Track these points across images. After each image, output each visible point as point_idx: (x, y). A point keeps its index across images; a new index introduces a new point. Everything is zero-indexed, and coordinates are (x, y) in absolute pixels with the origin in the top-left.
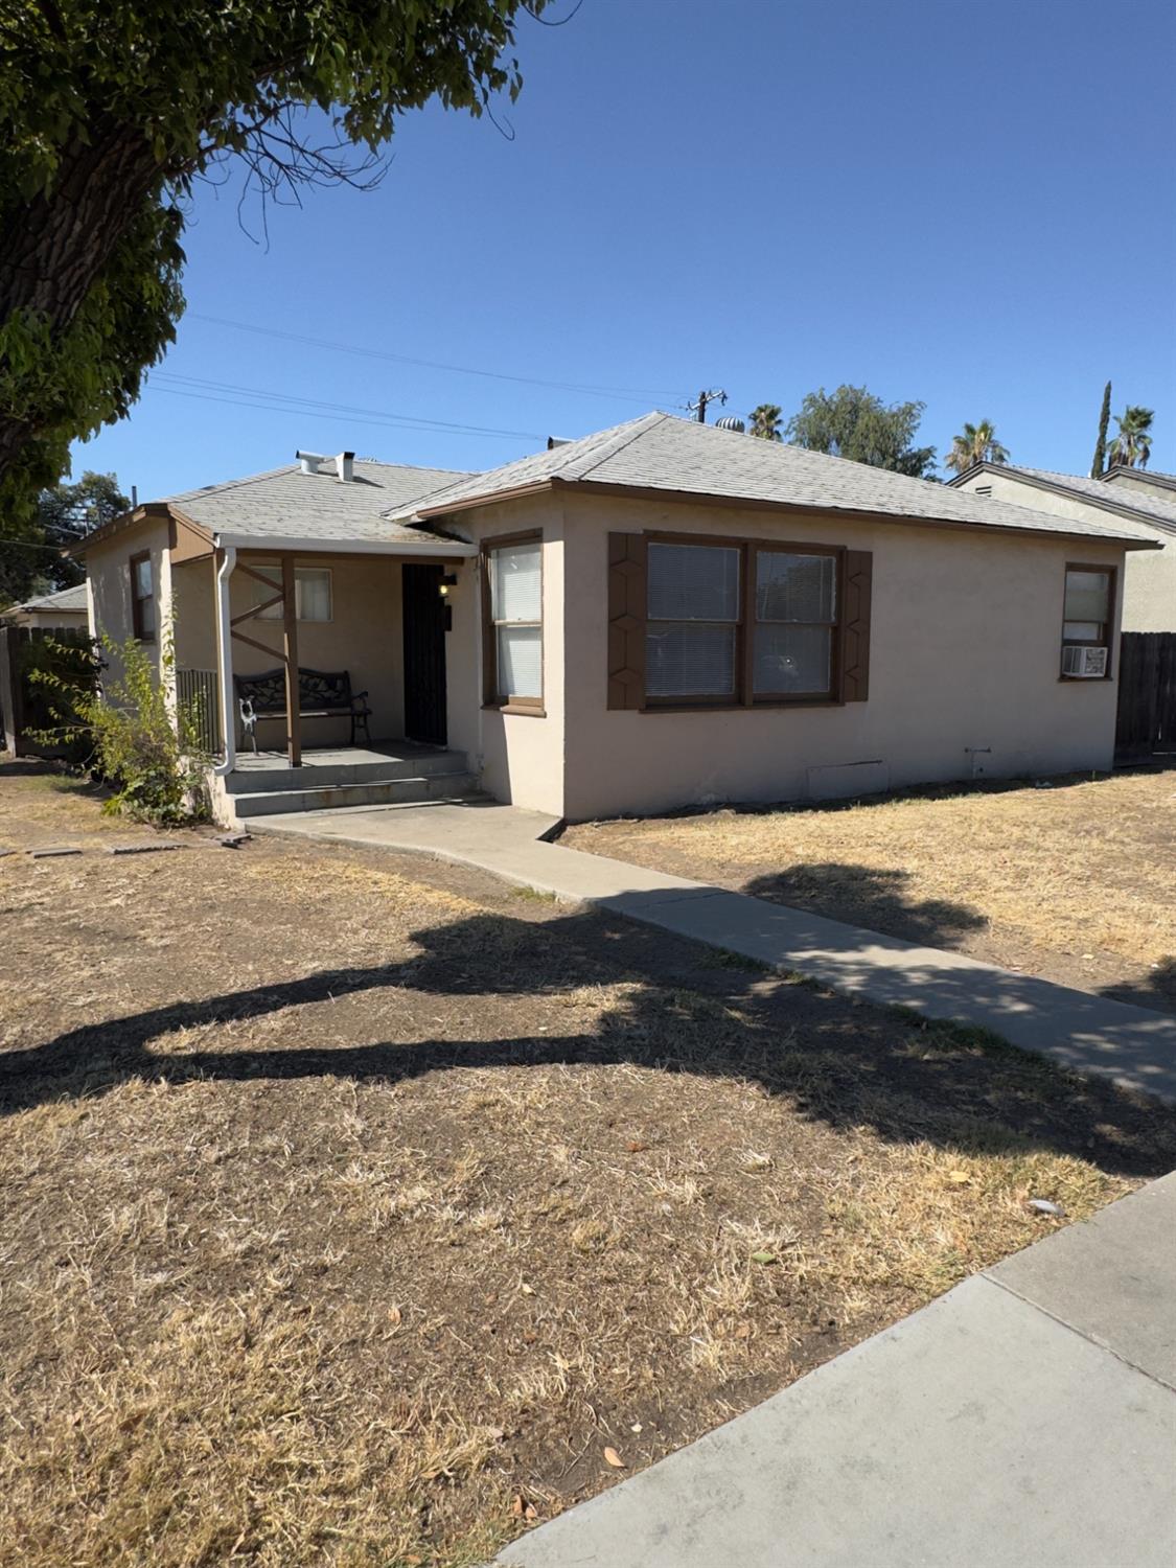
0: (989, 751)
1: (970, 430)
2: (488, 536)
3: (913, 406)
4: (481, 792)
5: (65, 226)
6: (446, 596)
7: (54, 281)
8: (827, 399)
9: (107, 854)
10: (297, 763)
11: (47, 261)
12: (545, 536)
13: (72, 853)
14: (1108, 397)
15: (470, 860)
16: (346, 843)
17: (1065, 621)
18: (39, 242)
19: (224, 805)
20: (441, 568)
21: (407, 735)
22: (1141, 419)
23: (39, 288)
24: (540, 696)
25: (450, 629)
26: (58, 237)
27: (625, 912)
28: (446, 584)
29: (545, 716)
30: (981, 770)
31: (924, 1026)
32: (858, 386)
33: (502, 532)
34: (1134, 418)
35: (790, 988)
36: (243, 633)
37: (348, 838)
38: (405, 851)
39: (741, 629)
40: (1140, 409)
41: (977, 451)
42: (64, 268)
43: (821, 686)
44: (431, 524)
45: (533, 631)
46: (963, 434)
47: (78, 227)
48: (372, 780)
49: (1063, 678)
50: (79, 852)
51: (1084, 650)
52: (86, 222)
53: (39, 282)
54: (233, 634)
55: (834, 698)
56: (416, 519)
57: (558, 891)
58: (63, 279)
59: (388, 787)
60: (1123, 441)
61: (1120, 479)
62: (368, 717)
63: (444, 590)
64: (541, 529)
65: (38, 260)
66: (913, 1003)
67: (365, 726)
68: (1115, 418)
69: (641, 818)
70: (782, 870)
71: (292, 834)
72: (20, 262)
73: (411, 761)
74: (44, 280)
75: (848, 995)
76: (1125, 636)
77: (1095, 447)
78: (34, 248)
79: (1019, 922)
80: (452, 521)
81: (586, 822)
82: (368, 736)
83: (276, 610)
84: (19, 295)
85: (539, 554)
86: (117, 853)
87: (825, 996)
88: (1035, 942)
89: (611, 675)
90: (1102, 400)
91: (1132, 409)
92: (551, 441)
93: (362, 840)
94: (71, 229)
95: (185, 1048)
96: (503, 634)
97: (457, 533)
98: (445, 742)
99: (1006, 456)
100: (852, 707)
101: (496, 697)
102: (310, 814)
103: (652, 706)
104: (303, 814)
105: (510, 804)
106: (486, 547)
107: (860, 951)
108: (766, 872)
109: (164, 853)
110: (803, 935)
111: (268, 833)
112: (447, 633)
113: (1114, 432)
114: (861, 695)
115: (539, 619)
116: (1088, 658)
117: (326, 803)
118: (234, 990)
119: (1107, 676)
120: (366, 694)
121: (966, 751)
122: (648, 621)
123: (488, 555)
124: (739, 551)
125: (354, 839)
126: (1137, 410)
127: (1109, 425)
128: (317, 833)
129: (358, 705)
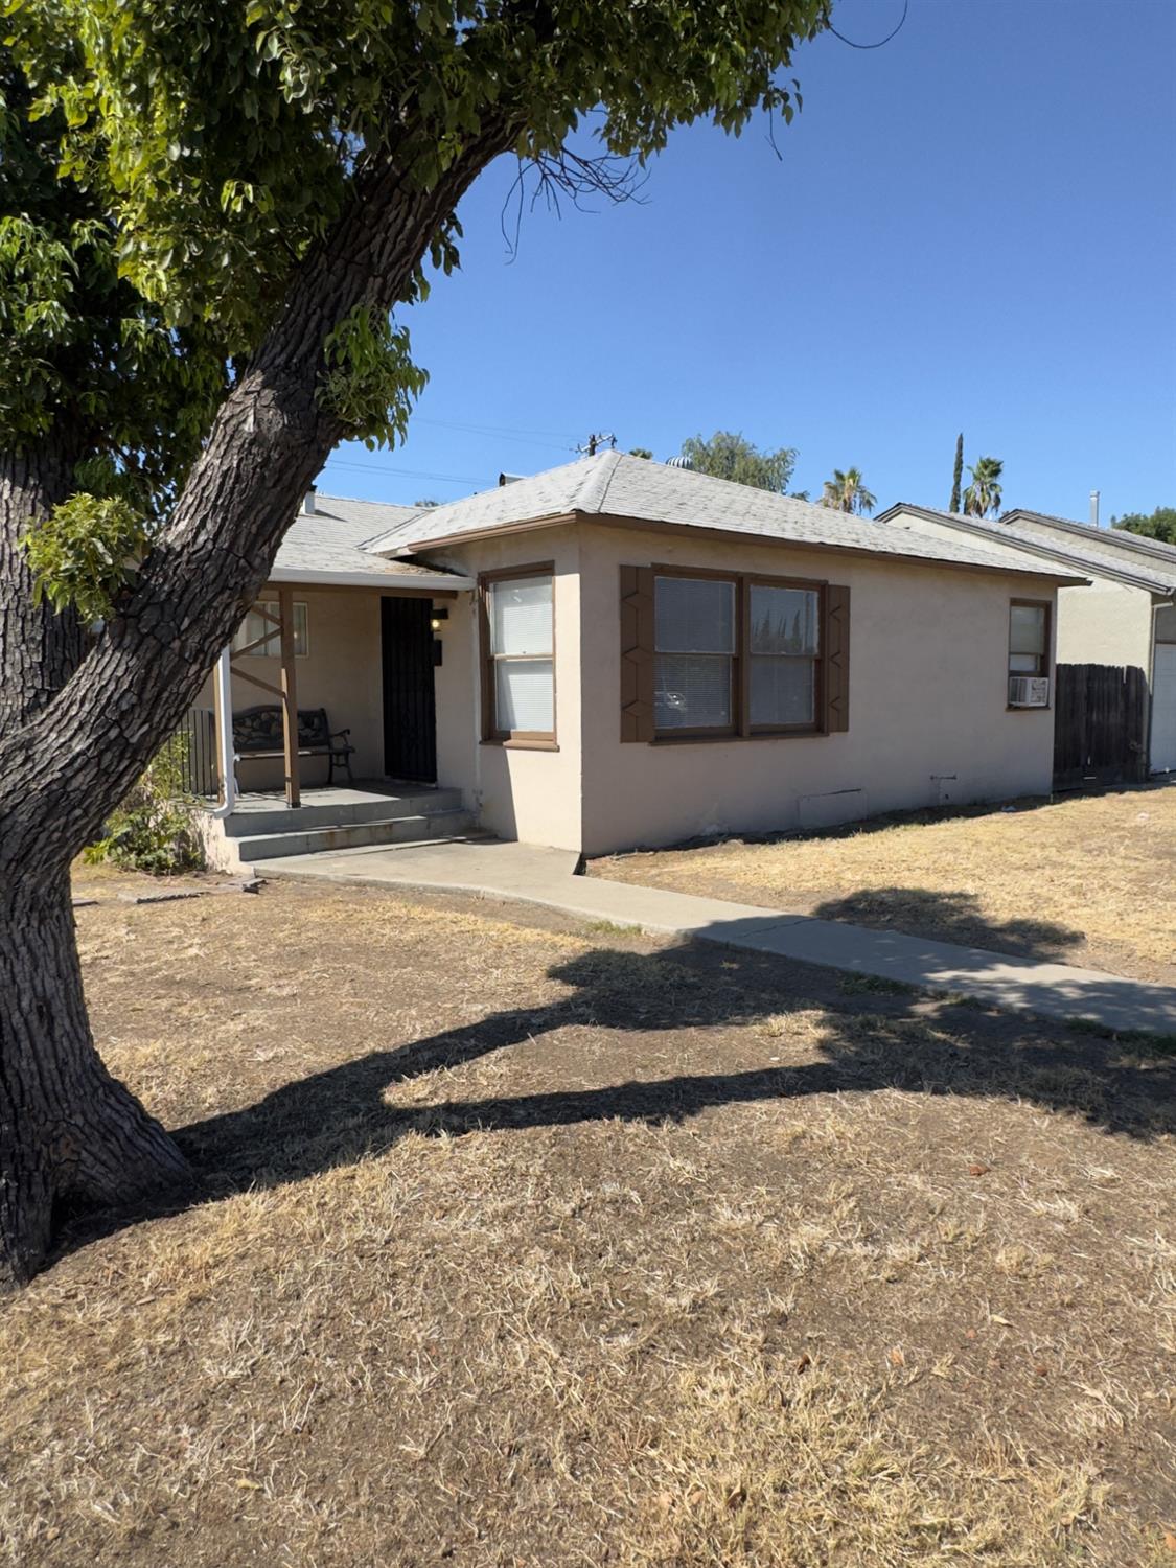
0: (954, 778)
1: (840, 476)
2: (488, 569)
3: (785, 453)
4: (480, 830)
5: (399, 221)
6: (438, 630)
7: (384, 278)
8: (705, 444)
9: (128, 904)
10: (296, 804)
11: (380, 255)
12: (557, 568)
13: (89, 904)
14: (960, 447)
15: (525, 897)
16: (374, 884)
17: (1010, 653)
18: (374, 237)
19: (222, 849)
20: (430, 602)
21: (386, 773)
22: (993, 469)
23: (369, 286)
24: (552, 730)
25: (440, 663)
26: (392, 232)
27: (731, 942)
28: (438, 618)
29: (558, 750)
30: (947, 796)
31: (1115, 1038)
32: (734, 433)
33: (504, 565)
34: (986, 467)
35: (952, 1009)
36: (239, 668)
37: (378, 879)
38: (445, 891)
39: (737, 663)
40: (992, 459)
41: (846, 496)
42: (392, 266)
43: (805, 717)
44: (420, 557)
45: (544, 664)
46: (833, 480)
47: (410, 222)
48: (370, 820)
49: (1010, 708)
50: (95, 903)
51: (1030, 680)
52: (419, 217)
53: (371, 279)
54: (233, 670)
55: (819, 728)
56: (407, 552)
57: (644, 923)
58: (390, 276)
59: (391, 825)
60: (976, 488)
61: (1020, 522)
62: (351, 755)
63: (435, 624)
64: (553, 562)
65: (371, 255)
66: (1091, 1017)
67: (346, 765)
68: (969, 468)
69: (656, 850)
70: (844, 896)
71: (309, 877)
72: (354, 256)
73: (407, 800)
74: (376, 277)
75: (1017, 1012)
76: (1059, 666)
77: (951, 494)
78: (368, 243)
79: (1115, 936)
80: (443, 555)
81: (604, 856)
82: (350, 774)
83: (275, 645)
84: (350, 290)
85: (550, 587)
86: (140, 902)
87: (993, 1014)
88: (1139, 954)
89: (624, 708)
90: (955, 451)
91: (985, 458)
92: (502, 477)
93: (393, 881)
94: (404, 225)
95: (426, 1099)
96: (503, 669)
97: (449, 567)
98: (434, 779)
99: (873, 502)
100: (834, 736)
101: (495, 733)
102: (317, 856)
103: (662, 738)
104: (309, 856)
105: (516, 840)
106: (486, 580)
107: (992, 970)
108: (830, 899)
109: (189, 900)
110: (925, 957)
111: (280, 877)
112: (436, 668)
113: (967, 481)
114: (843, 726)
115: (551, 652)
116: (1033, 689)
117: (329, 844)
118: (417, 1037)
119: (1047, 707)
120: (348, 731)
121: (932, 778)
122: (656, 653)
123: (486, 588)
124: (734, 585)
125: (384, 880)
126: (988, 460)
127: (963, 474)
128: (340, 874)
129: (338, 744)
